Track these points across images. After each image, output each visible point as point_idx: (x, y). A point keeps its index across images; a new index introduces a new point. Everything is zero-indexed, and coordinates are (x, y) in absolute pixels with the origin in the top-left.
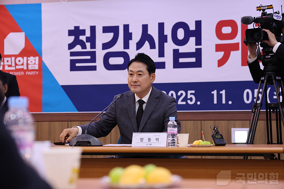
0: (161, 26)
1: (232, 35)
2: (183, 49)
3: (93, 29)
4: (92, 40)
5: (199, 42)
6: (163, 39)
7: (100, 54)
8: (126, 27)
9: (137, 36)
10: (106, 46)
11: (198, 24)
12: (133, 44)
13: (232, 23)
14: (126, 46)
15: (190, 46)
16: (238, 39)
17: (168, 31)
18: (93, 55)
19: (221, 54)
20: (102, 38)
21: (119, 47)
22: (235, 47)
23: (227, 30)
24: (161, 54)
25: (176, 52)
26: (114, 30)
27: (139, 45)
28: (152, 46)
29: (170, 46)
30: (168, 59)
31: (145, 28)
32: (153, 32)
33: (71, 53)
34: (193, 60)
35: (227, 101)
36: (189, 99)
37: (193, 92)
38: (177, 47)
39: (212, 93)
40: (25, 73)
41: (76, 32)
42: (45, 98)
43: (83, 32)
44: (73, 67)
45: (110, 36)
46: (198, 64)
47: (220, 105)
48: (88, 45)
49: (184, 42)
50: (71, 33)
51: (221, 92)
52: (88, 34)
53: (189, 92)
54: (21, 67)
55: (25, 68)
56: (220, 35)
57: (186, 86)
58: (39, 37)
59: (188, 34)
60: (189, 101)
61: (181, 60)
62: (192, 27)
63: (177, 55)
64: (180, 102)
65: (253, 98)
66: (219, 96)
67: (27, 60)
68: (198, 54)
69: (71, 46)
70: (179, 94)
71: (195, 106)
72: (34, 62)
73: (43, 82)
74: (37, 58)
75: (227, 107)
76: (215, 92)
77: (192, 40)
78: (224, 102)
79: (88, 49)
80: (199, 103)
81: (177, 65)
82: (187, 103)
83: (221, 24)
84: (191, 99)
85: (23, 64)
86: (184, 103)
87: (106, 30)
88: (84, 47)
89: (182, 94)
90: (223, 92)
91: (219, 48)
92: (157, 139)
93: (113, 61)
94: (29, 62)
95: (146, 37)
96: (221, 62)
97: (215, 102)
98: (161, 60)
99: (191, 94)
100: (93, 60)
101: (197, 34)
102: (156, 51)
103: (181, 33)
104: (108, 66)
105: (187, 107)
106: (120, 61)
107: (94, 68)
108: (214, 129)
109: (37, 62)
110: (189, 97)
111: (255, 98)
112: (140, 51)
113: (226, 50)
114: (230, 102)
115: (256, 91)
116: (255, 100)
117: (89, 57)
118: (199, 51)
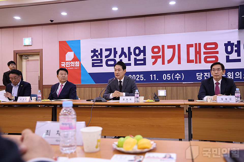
0: (129, 48)
1: (158, 52)
2: (138, 58)
3: (101, 50)
4: (101, 54)
5: (145, 55)
6: (130, 53)
7: (104, 60)
8: (115, 49)
9: (119, 52)
10: (106, 57)
11: (144, 47)
12: (117, 56)
13: (158, 47)
14: (115, 57)
15: (141, 57)
16: (161, 54)
17: (132, 51)
18: (101, 60)
19: (154, 60)
20: (105, 53)
21: (112, 57)
22: (159, 57)
23: (156, 50)
24: (129, 60)
25: (135, 59)
26: (110, 50)
27: (120, 56)
28: (126, 57)
29: (133, 57)
30: (132, 62)
31: (123, 49)
32: (126, 51)
33: (92, 59)
34: (142, 62)
35: (156, 79)
36: (141, 78)
37: (143, 75)
38: (136, 57)
39: (150, 75)
40: (74, 68)
41: (94, 51)
42: (82, 78)
43: (97, 51)
44: (93, 66)
45: (108, 52)
46: (144, 64)
47: (153, 80)
48: (99, 56)
49: (139, 55)
50: (92, 51)
52: (99, 52)
53: (141, 75)
54: (73, 66)
55: (74, 66)
56: (153, 52)
57: (140, 73)
58: (80, 53)
59: (140, 51)
60: (141, 79)
61: (138, 62)
62: (142, 49)
64: (137, 80)
65: (167, 77)
66: (153, 77)
67: (75, 63)
68: (144, 60)
69: (92, 57)
70: (137, 76)
71: (143, 81)
72: (77, 64)
73: (81, 72)
74: (79, 62)
75: (156, 81)
76: (151, 75)
77: (142, 54)
78: (155, 79)
79: (99, 58)
80: (145, 80)
81: (136, 64)
82: (140, 80)
83: (154, 48)
84: (142, 78)
85: (73, 65)
86: (139, 80)
87: (107, 50)
88: (98, 57)
89: (138, 76)
90: (155, 75)
91: (153, 57)
92: (130, 99)
93: (110, 63)
94: (76, 64)
95: (123, 53)
96: (154, 63)
97: (152, 79)
98: (129, 62)
99: (142, 76)
100: (101, 62)
101: (144, 51)
103: (137, 51)
104: (108, 65)
105: (140, 81)
106: (112, 63)
107: (102, 66)
108: (154, 94)
109: (79, 64)
110: (141, 77)
111: (168, 78)
112: (121, 59)
113: (156, 58)
114: (158, 80)
115: (168, 75)
116: (168, 79)
117: (100, 61)
118: (145, 59)
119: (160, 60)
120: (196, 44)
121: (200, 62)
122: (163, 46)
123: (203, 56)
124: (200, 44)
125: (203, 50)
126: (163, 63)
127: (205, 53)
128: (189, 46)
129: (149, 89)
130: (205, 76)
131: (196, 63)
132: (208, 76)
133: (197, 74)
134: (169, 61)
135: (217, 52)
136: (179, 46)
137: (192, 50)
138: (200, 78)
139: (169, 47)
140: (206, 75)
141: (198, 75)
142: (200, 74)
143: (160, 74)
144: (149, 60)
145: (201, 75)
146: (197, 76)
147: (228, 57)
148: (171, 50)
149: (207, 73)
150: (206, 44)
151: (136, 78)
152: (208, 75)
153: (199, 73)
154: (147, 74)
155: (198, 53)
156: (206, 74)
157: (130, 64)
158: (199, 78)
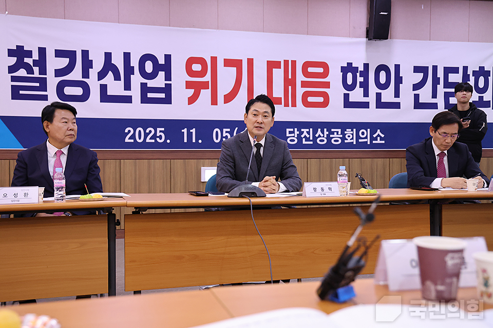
0: (127, 56)
1: (202, 73)
2: (151, 83)
3: (42, 51)
4: (41, 63)
5: (168, 77)
6: (129, 70)
7: (52, 81)
8: (85, 53)
9: (98, 64)
10: (58, 73)
11: (168, 58)
12: (93, 73)
13: (201, 61)
14: (86, 74)
15: (159, 81)
16: (208, 78)
17: (135, 63)
18: (43, 82)
19: (191, 92)
20: (54, 63)
21: (76, 74)
22: (205, 85)
23: (197, 67)
24: (127, 87)
25: (143, 86)
26: (71, 55)
27: (101, 75)
28: (117, 78)
29: (137, 79)
30: (135, 92)
31: (108, 56)
33: (12, 77)
34: (163, 96)
35: (197, 140)
36: (158, 137)
37: (163, 129)
38: (145, 81)
39: (183, 131)
41: (19, 53)
43: (29, 54)
44: (16, 96)
45: (64, 62)
46: (168, 100)
47: (190, 144)
48: (36, 69)
49: (152, 76)
50: (11, 53)
51: (191, 131)
52: (36, 56)
53: (159, 129)
56: (190, 72)
57: (155, 123)
59: (157, 68)
60: (158, 139)
61: (150, 95)
62: (162, 61)
63: (144, 89)
64: (148, 140)
65: (222, 137)
66: (190, 135)
68: (167, 89)
69: (12, 69)
70: (147, 131)
71: (164, 145)
75: (196, 145)
76: (185, 131)
77: (162, 74)
78: (194, 141)
79: (37, 74)
80: (168, 141)
81: (145, 100)
82: (156, 140)
83: (191, 61)
84: (160, 137)
86: (153, 141)
87: (59, 54)
88: (30, 71)
89: (150, 132)
90: (193, 131)
91: (189, 85)
92: (330, 189)
93: (69, 91)
95: (109, 66)
96: (192, 100)
97: (185, 141)
98: (127, 93)
99: (160, 131)
100: (43, 87)
101: (166, 67)
102: (121, 83)
103: (149, 66)
104: (63, 97)
105: (156, 145)
106: (78, 91)
107: (44, 98)
110: (158, 135)
111: (224, 137)
112: (103, 82)
113: (196, 88)
114: (200, 141)
115: (225, 130)
116: (224, 139)
117: (38, 85)
118: (168, 87)
119: (206, 94)
120: (286, 62)
121: (294, 105)
122: (214, 60)
123: (300, 91)
124: (294, 63)
125: (300, 77)
126: (214, 102)
127: (304, 84)
128: (272, 65)
129: (178, 164)
130: (303, 136)
131: (286, 105)
132: (309, 137)
133: (288, 130)
134: (229, 98)
135: (327, 85)
136: (250, 62)
137: (278, 74)
138: (294, 141)
139: (228, 63)
140: (305, 134)
141: (290, 132)
142: (293, 132)
143: (205, 127)
144: (180, 92)
145: (297, 132)
146: (288, 135)
147: (346, 96)
148: (233, 70)
149: (308, 130)
150: (307, 65)
151: (146, 135)
152: (308, 133)
153: (292, 130)
154: (173, 127)
155: (289, 82)
156: (305, 130)
157: (128, 99)
158: (291, 140)
